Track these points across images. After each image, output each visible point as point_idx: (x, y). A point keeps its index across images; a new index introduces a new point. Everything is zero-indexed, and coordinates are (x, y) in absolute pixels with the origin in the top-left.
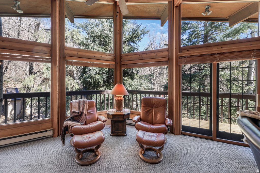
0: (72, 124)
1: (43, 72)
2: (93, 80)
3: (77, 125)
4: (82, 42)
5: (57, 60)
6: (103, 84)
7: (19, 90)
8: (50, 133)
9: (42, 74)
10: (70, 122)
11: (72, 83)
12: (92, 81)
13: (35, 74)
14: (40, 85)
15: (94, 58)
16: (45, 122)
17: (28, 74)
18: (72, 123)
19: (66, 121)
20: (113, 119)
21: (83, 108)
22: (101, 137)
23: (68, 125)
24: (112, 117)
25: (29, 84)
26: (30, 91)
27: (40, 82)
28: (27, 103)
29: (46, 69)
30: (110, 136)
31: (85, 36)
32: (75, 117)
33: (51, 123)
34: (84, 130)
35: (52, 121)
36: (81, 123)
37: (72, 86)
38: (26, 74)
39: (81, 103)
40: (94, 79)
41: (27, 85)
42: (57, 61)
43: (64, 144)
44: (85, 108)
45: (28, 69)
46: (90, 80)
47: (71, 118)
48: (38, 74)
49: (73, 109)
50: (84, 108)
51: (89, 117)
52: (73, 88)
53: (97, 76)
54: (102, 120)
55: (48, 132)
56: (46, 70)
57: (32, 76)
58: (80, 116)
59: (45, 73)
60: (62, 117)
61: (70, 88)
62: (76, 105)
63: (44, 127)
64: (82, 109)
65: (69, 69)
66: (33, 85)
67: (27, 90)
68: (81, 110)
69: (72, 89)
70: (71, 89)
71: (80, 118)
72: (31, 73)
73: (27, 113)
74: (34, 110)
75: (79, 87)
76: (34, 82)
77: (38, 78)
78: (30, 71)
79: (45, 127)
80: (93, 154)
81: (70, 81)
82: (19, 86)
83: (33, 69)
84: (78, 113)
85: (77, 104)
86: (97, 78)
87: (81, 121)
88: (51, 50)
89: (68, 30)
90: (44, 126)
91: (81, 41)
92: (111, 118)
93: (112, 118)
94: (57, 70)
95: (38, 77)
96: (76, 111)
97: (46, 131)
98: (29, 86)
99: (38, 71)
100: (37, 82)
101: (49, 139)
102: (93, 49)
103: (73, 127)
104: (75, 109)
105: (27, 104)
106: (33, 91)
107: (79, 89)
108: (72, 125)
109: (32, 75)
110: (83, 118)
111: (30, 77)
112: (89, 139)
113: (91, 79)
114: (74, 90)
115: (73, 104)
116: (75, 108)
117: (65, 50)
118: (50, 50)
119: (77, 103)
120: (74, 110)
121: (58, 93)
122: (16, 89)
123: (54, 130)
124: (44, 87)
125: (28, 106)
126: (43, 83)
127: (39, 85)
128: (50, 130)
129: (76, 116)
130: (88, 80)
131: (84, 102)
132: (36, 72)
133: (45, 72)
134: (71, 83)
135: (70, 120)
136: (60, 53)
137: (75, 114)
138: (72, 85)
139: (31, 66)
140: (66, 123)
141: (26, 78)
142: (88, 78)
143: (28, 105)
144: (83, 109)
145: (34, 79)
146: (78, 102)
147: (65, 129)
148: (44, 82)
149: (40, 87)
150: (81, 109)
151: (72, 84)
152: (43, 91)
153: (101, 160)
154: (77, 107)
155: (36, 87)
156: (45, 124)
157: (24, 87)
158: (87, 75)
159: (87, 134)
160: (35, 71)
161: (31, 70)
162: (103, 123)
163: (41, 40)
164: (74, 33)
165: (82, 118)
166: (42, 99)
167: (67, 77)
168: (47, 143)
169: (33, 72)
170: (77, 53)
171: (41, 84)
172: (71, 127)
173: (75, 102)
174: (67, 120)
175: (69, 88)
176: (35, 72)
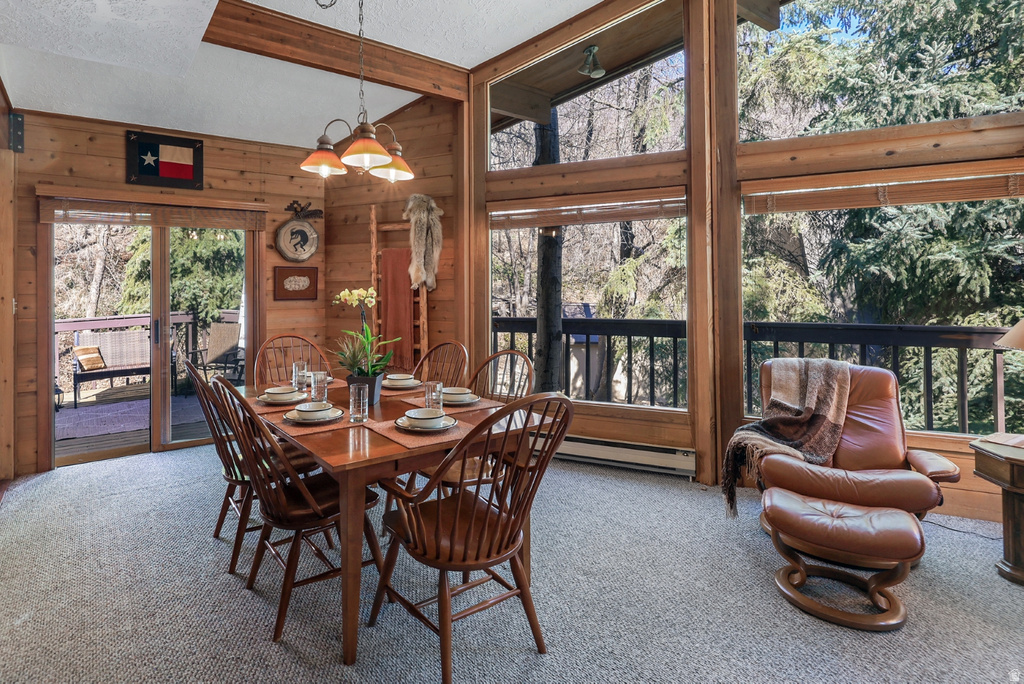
0: (763, 443)
1: (664, 247)
2: (912, 269)
3: (787, 454)
4: (837, 82)
5: (708, 200)
6: (987, 293)
7: (593, 311)
8: (686, 463)
9: (661, 253)
10: (757, 436)
11: (785, 285)
12: (904, 274)
13: (637, 255)
14: (656, 295)
15: (890, 161)
16: (670, 418)
17: (618, 257)
18: (766, 442)
19: (742, 429)
20: (1013, 483)
21: (822, 397)
22: (908, 536)
23: (746, 442)
24: (1006, 472)
25: (622, 289)
26: (624, 316)
27: (657, 282)
28: (617, 356)
29: (676, 233)
30: (997, 577)
31: (854, 48)
32: (781, 427)
33: (690, 428)
34: (818, 481)
35: (692, 420)
36: (808, 456)
37: (785, 299)
38: (613, 257)
39: (811, 373)
40: (919, 264)
41: (615, 295)
42: (708, 207)
43: (731, 507)
44: (835, 397)
45: (617, 239)
46: (887, 270)
47: (765, 424)
48: (648, 254)
49: (773, 393)
50: (825, 397)
51: (853, 442)
52: (792, 311)
53: (936, 249)
54: (930, 470)
55: (679, 456)
56: (675, 239)
57: (631, 263)
58: (805, 428)
59: (670, 249)
60: (728, 416)
61: (776, 309)
62: (789, 378)
63: (667, 438)
64: (818, 397)
65: (767, 223)
66: (633, 296)
67: (617, 313)
68: (812, 403)
69: (784, 312)
70: (780, 315)
71: (805, 434)
72: (626, 252)
73: (616, 395)
74: (639, 388)
75: (821, 307)
76: (635, 283)
77: (648, 270)
78: (625, 245)
79: (672, 439)
80: (864, 600)
81: (776, 277)
82: (594, 298)
83: (633, 237)
84: (799, 413)
85: (793, 375)
86: (939, 257)
87: (811, 447)
88: (688, 172)
89: (763, 50)
90: (667, 434)
91: (834, 79)
92: (1004, 481)
93: (1007, 475)
94: (709, 240)
95: (647, 265)
96: (789, 404)
97: (673, 452)
98: (621, 297)
99: (648, 245)
100: (645, 284)
101: (683, 482)
102: (905, 101)
103: (766, 454)
104: (786, 393)
105: (618, 362)
106: (634, 314)
107: (821, 317)
108: (763, 447)
109: (631, 259)
110: (822, 438)
111: (623, 266)
112: (837, 523)
113: (897, 267)
114: (797, 319)
115: (775, 374)
116: (781, 388)
117: (739, 156)
118: (685, 171)
119: (794, 369)
120: (777, 396)
121: (713, 323)
122: (586, 306)
123: (700, 456)
124: (669, 300)
125: (620, 367)
126: (664, 286)
127: (652, 293)
128: (686, 453)
129: (787, 422)
130: (873, 269)
131: (829, 372)
132: (641, 245)
133: (670, 245)
134: (781, 288)
135: (757, 429)
136: (721, 173)
137: (783, 415)
138: (787, 295)
139: (626, 228)
140: (739, 435)
141: (612, 269)
142: (874, 258)
143: (620, 362)
144: (822, 401)
145: (638, 272)
146: (797, 365)
147: (734, 454)
148: (669, 282)
149: (654, 302)
150: (815, 399)
151: (783, 292)
152: (665, 316)
153: (900, 636)
154: (794, 386)
155: (642, 301)
156: (670, 426)
157: (608, 302)
158: (869, 247)
159: (832, 502)
160: (638, 243)
161: (627, 241)
162: (931, 484)
163: (657, 131)
164: (791, 57)
165: (817, 437)
166: (662, 346)
167: (761, 259)
168: (676, 491)
169: (631, 249)
170: (793, 159)
171: (660, 289)
172: (757, 454)
173: (785, 365)
174: (745, 426)
175: (770, 307)
176: (637, 249)
